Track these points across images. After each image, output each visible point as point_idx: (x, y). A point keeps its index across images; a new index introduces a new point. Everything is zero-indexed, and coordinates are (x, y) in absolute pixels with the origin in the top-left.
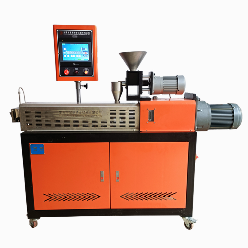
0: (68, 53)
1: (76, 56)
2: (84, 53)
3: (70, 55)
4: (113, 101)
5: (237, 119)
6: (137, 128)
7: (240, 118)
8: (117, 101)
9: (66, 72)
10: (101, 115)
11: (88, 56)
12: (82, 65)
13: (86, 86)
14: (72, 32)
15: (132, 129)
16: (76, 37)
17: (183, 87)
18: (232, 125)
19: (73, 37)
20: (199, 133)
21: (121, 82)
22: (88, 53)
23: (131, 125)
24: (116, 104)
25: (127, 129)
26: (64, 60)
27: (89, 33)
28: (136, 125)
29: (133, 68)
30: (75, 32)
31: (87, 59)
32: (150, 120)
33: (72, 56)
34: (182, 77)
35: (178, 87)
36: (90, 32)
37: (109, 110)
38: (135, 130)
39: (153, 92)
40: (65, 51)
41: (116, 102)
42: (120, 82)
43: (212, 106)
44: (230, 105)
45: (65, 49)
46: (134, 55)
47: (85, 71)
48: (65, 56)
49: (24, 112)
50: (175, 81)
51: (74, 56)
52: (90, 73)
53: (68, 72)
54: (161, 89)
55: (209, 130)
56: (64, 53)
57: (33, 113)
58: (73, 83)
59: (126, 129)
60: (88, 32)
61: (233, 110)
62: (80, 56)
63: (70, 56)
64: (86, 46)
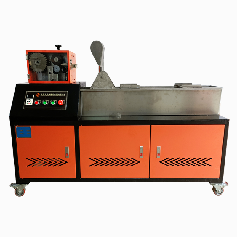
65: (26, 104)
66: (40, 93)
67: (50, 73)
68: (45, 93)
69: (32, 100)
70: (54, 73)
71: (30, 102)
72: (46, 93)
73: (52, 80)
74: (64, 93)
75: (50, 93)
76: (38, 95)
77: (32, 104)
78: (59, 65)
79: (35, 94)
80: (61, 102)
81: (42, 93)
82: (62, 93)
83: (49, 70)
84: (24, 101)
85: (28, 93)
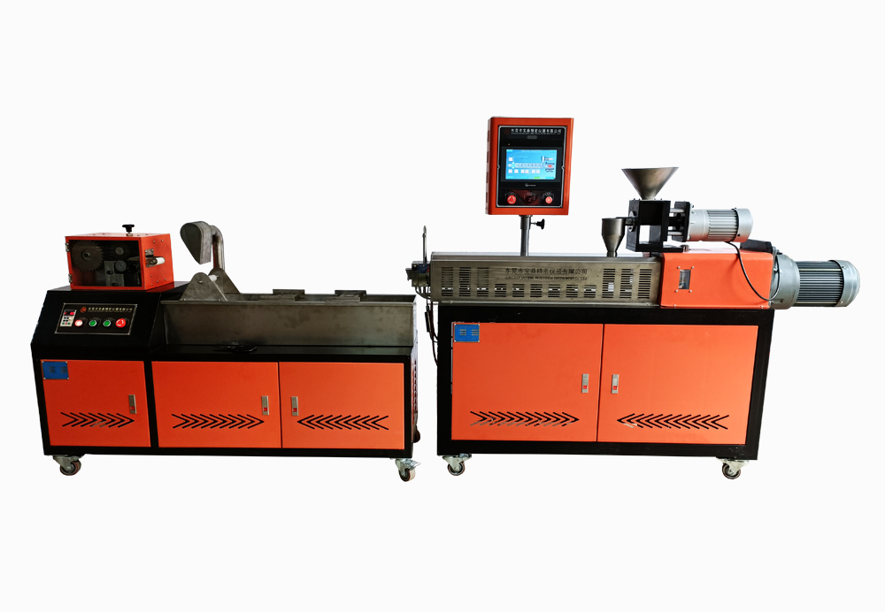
0: (516, 165)
1: (530, 171)
2: (546, 166)
3: (519, 169)
4: (603, 251)
5: (850, 287)
6: (653, 302)
7: (855, 287)
8: (611, 251)
9: (511, 200)
10: (586, 276)
11: (555, 171)
12: (541, 187)
13: (541, 224)
14: (528, 131)
15: (643, 302)
16: (535, 138)
17: (749, 229)
18: (840, 298)
19: (528, 137)
20: (778, 313)
21: (624, 219)
22: (554, 166)
23: (643, 294)
24: (610, 258)
25: (635, 302)
26: (508, 177)
27: (559, 131)
28: (652, 293)
29: (648, 195)
30: (532, 130)
31: (552, 176)
32: (681, 287)
33: (522, 171)
34: (746, 211)
35: (737, 229)
36: (563, 130)
37: (600, 267)
38: (649, 304)
39: (688, 238)
40: (511, 162)
41: (610, 254)
42: (621, 220)
43: (801, 265)
44: (835, 263)
45: (510, 159)
46: (657, 173)
47: (546, 197)
48: (510, 171)
49: (440, 270)
50: (732, 220)
51: (527, 171)
52: (556, 202)
53: (514, 198)
54: (704, 232)
55: (792, 308)
56: (508, 165)
57: (457, 270)
58: (517, 219)
59: (632, 302)
60: (558, 129)
61: (842, 271)
62: (538, 171)
63: (520, 171)
64: (552, 155)
65: (61, 325)
66: (87, 307)
67: (109, 272)
68: (95, 306)
69: (71, 318)
70: (117, 272)
71: (68, 321)
72: (99, 306)
73: (113, 285)
74: (129, 307)
75: (105, 307)
76: (84, 309)
77: (70, 325)
78: (125, 261)
79: (78, 308)
80: (121, 323)
81: (92, 306)
82: (126, 307)
83: (107, 268)
84: (58, 319)
85: (67, 307)
